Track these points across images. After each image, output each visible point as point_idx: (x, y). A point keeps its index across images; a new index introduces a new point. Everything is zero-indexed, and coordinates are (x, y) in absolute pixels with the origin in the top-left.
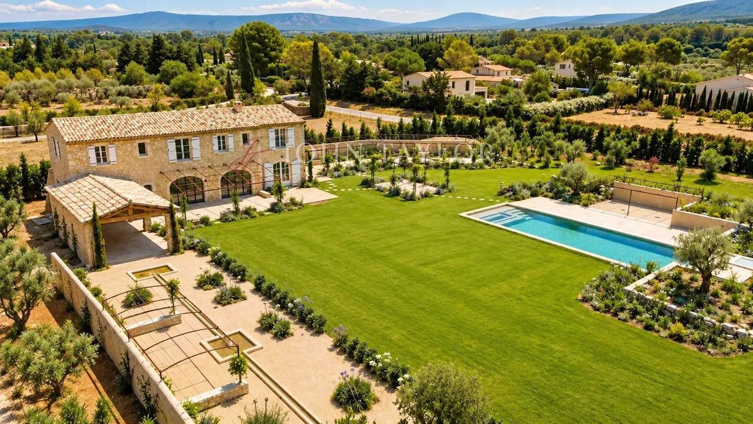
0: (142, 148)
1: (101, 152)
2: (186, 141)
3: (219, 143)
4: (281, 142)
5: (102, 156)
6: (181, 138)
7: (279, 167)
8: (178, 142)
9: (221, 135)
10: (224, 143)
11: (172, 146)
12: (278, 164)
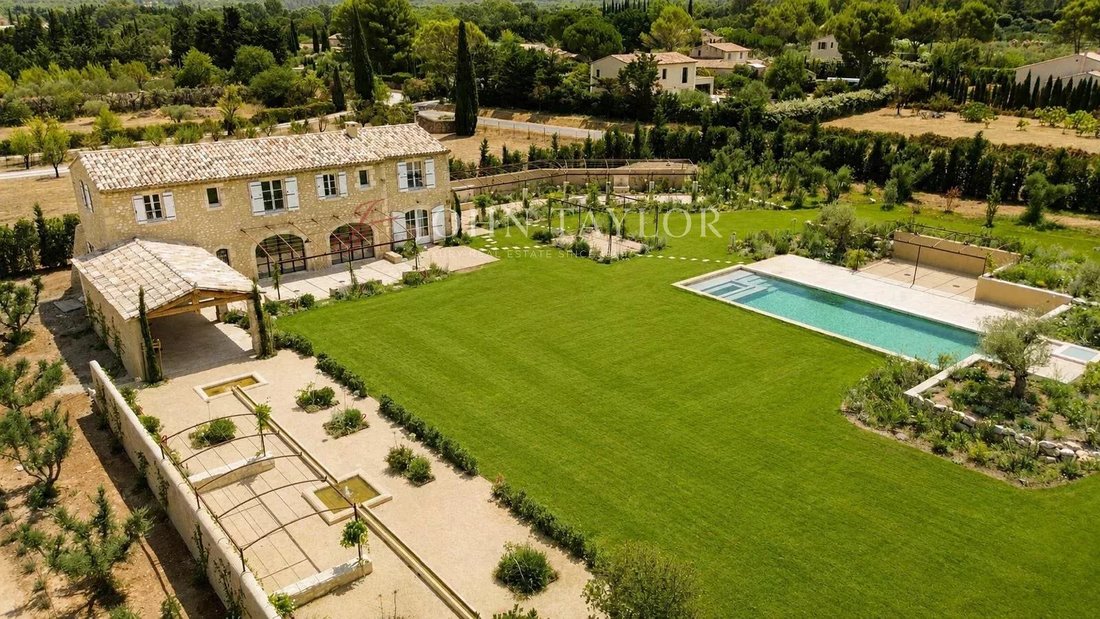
0: (213, 197)
1: (152, 203)
2: (277, 184)
3: (326, 185)
4: (416, 179)
5: (154, 209)
6: (270, 180)
7: (413, 217)
8: (265, 186)
9: (328, 173)
10: (333, 184)
11: (257, 191)
12: (413, 212)
